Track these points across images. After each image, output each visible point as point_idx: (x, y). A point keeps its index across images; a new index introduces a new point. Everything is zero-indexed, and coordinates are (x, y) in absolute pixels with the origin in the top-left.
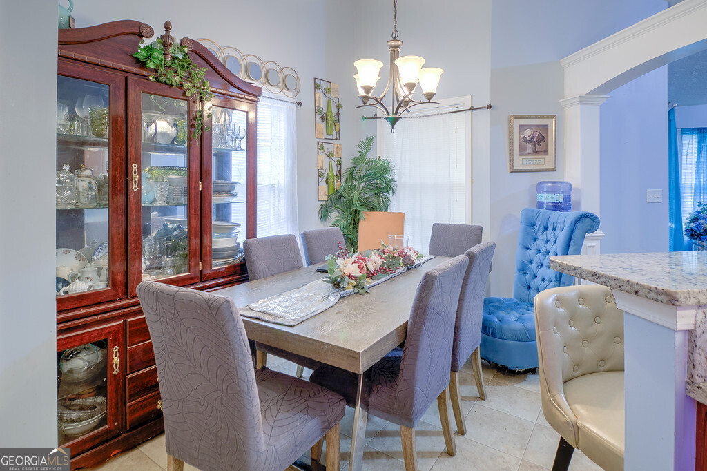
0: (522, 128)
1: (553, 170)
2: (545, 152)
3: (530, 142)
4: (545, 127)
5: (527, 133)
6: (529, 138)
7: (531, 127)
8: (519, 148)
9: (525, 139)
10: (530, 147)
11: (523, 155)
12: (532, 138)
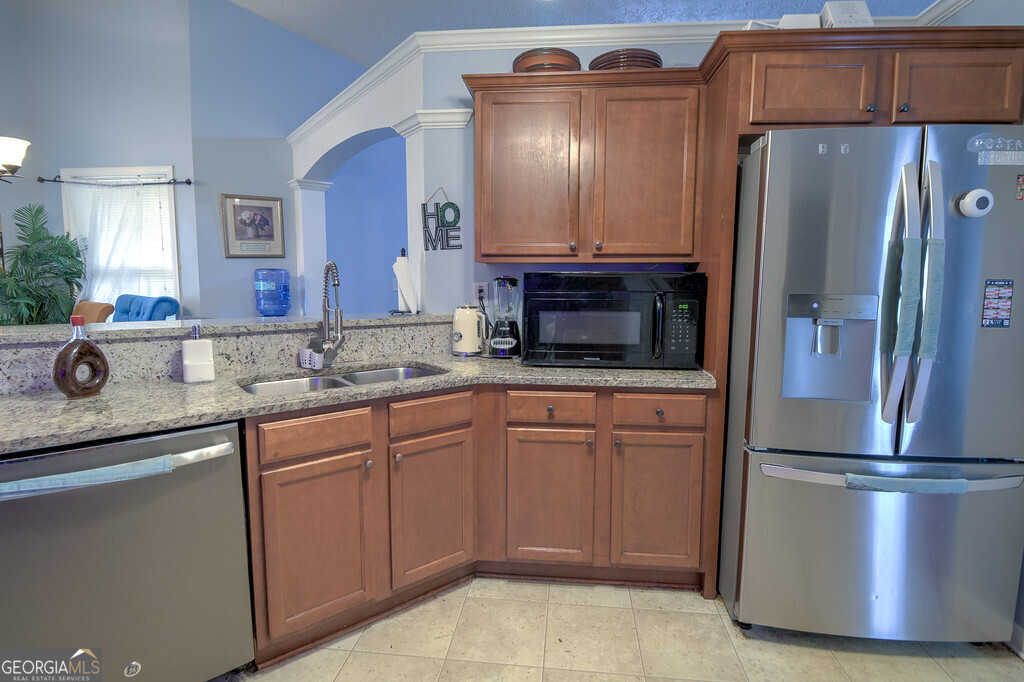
0: (237, 209)
1: (282, 257)
2: (270, 237)
3: (250, 225)
4: (269, 209)
5: (246, 216)
6: (248, 221)
7: (250, 208)
8: (236, 231)
9: (243, 222)
10: (250, 231)
11: (241, 239)
12: (253, 221)
